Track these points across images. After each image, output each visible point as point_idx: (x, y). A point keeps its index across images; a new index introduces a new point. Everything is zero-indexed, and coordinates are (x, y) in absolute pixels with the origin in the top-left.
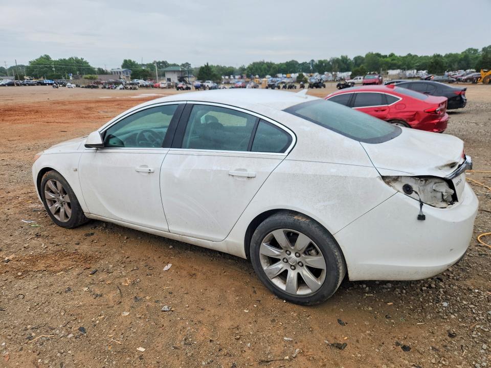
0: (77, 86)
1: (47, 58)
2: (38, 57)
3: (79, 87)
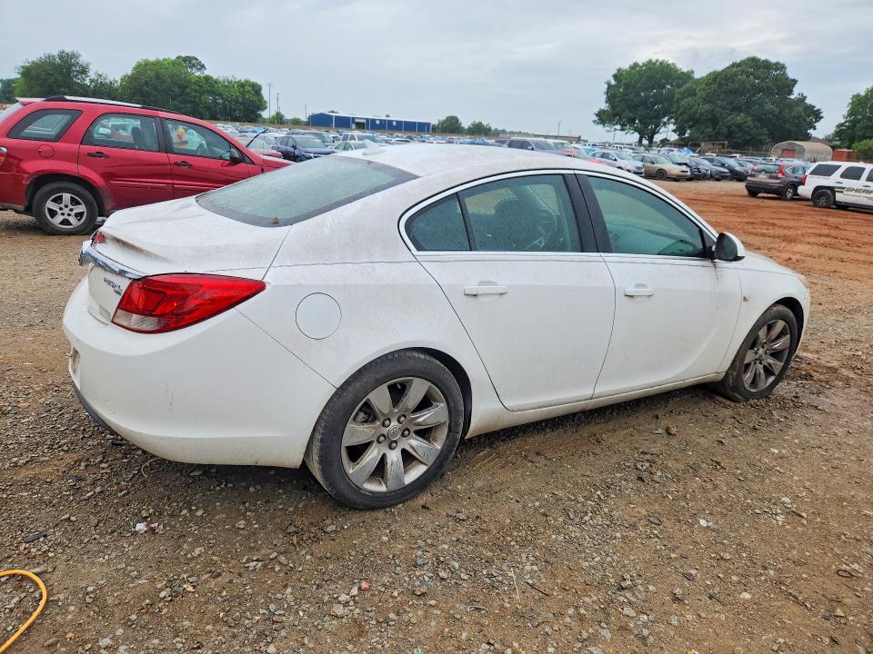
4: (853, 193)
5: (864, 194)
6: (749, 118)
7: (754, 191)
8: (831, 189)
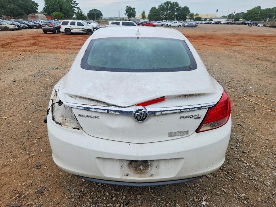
0: (264, 26)
1: (259, 8)
2: (253, 8)
3: (265, 26)
4: (75, 29)
5: (78, 29)
6: (16, 6)
7: (45, 31)
8: (69, 29)
